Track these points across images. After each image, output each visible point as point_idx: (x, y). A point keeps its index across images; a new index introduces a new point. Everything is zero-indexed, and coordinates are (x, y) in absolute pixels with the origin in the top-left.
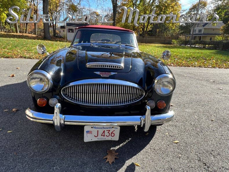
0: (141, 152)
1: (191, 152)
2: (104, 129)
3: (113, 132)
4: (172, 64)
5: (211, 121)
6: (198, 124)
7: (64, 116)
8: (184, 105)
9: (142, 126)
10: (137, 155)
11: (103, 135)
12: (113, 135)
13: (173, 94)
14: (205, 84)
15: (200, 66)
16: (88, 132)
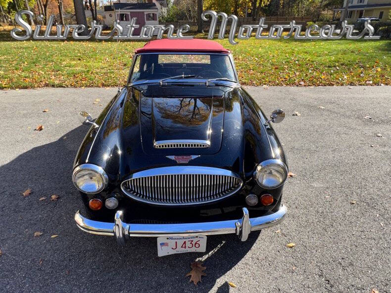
0: (238, 264)
1: (311, 263)
2: (185, 240)
3: (198, 243)
4: (302, 83)
5: (350, 205)
6: (328, 211)
7: (128, 226)
8: (312, 173)
9: (238, 234)
10: (233, 269)
11: (184, 246)
12: (197, 245)
13: (284, 186)
14: (354, 126)
15: (352, 83)
16: (162, 244)
